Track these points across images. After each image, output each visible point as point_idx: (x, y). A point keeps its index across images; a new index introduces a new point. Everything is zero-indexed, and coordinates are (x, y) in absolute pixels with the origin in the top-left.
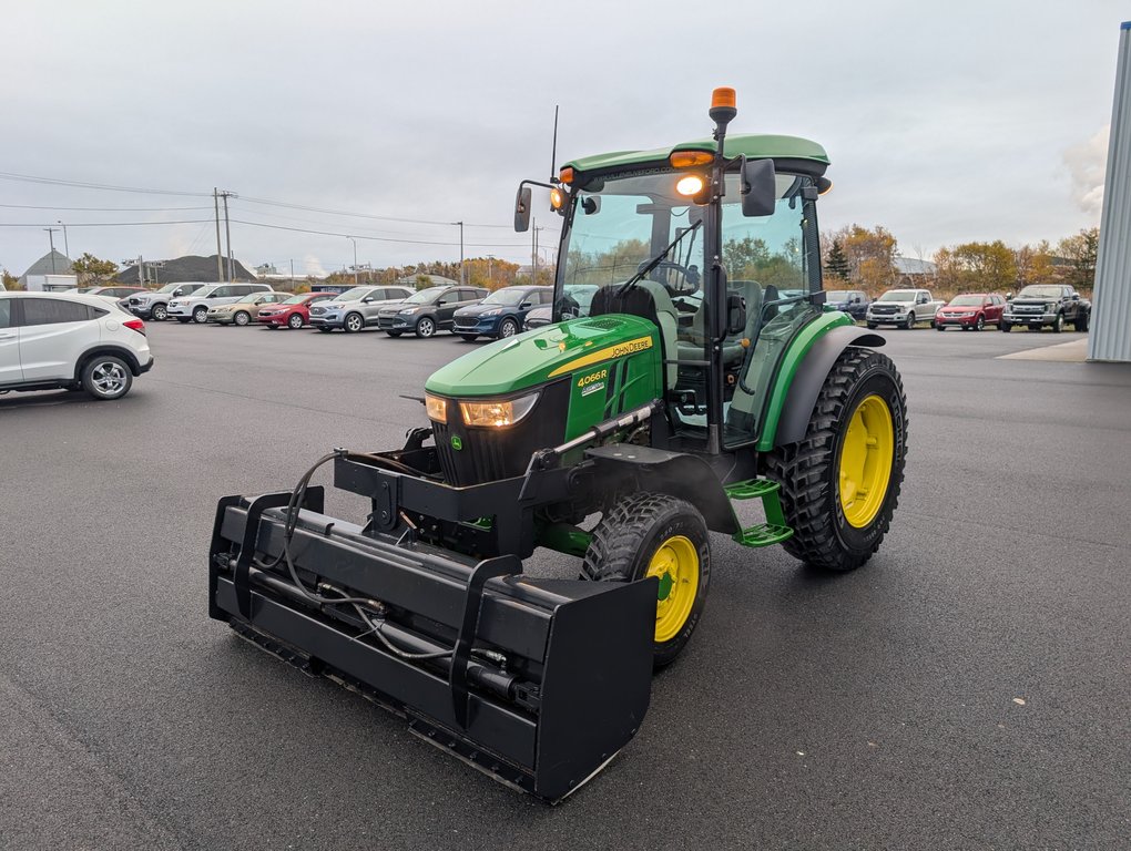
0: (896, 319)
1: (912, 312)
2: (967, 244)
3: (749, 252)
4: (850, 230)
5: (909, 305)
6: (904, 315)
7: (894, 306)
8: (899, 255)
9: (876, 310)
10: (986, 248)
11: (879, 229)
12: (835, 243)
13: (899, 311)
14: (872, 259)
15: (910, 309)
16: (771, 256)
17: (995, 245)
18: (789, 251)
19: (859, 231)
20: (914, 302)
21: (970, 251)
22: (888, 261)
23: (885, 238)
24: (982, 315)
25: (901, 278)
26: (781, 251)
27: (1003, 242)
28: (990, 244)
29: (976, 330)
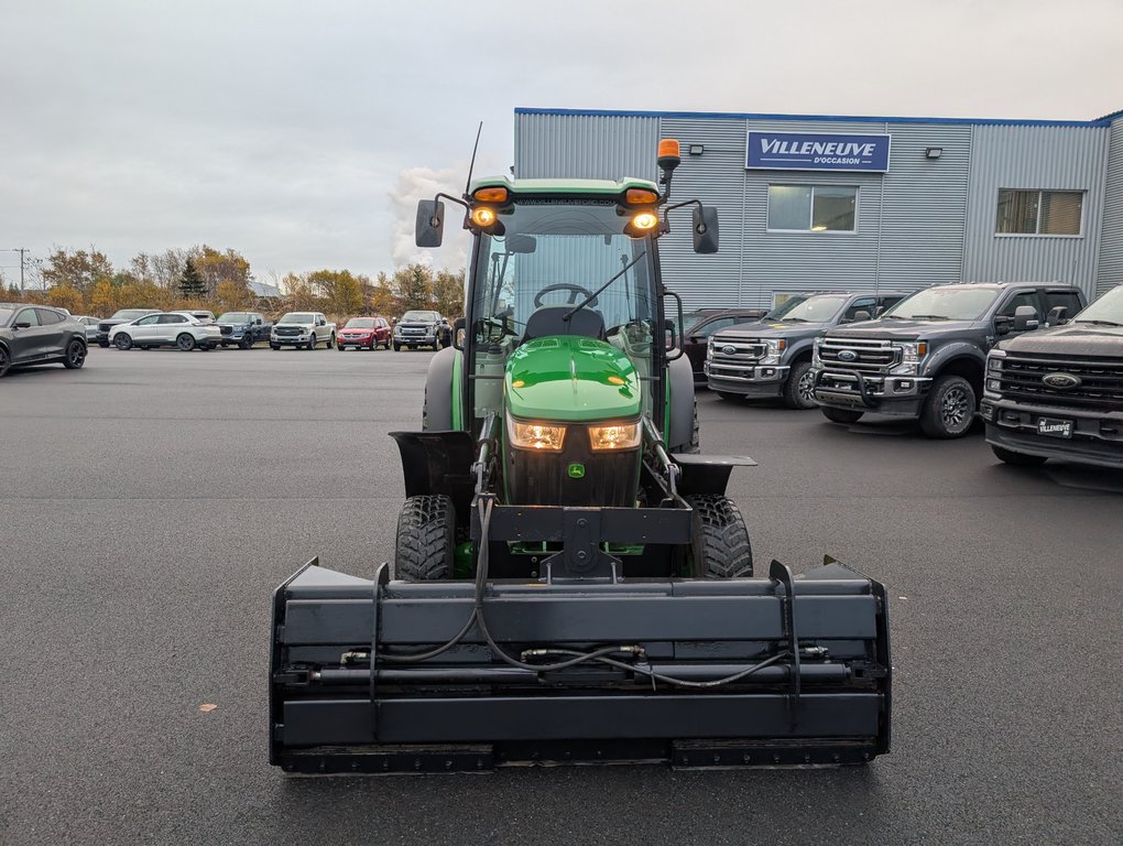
0: (300, 341)
1: (313, 333)
2: (319, 271)
3: (86, 267)
4: (201, 251)
5: (310, 327)
6: (307, 336)
7: (298, 328)
8: (252, 278)
9: (280, 331)
10: (336, 275)
11: (231, 252)
12: (188, 263)
13: (302, 332)
14: (228, 282)
15: (311, 331)
16: (115, 273)
17: (343, 273)
18: (139, 268)
19: (209, 253)
20: (313, 324)
21: (321, 278)
22: (245, 283)
23: (236, 261)
24: (375, 336)
25: (258, 300)
26: (129, 268)
27: (350, 271)
28: (339, 272)
29: (372, 349)
